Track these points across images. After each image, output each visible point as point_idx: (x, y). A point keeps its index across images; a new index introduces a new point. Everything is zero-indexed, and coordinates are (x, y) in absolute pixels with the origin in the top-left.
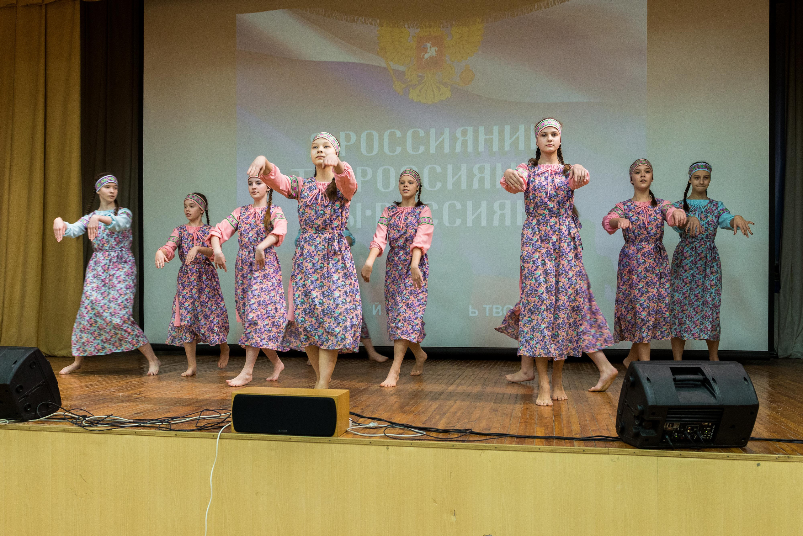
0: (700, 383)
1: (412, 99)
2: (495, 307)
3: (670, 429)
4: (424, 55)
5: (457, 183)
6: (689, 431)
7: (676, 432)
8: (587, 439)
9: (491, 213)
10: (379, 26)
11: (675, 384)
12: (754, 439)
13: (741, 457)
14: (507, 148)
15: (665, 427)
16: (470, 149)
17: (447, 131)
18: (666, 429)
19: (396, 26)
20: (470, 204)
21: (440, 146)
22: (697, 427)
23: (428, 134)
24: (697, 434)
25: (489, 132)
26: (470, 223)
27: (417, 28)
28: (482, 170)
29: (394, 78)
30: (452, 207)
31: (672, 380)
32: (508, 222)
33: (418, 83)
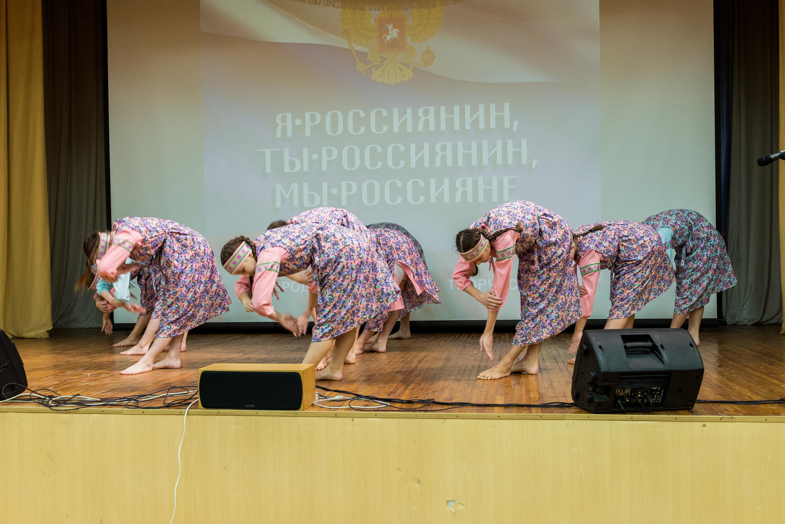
0: (649, 350)
1: (375, 80)
3: (621, 394)
4: (386, 36)
5: (420, 161)
6: (639, 396)
7: (627, 397)
8: (545, 406)
9: (453, 189)
10: (341, 8)
11: (626, 351)
12: (700, 402)
13: (688, 419)
14: (468, 127)
15: (617, 392)
16: (432, 128)
17: (409, 110)
18: (618, 394)
19: (358, 8)
20: (433, 182)
21: (403, 126)
22: (647, 392)
23: (391, 114)
24: (647, 398)
25: (450, 111)
26: (433, 200)
27: (379, 10)
28: (444, 148)
29: (357, 59)
30: (415, 185)
31: (623, 348)
32: (470, 199)
33: (380, 64)
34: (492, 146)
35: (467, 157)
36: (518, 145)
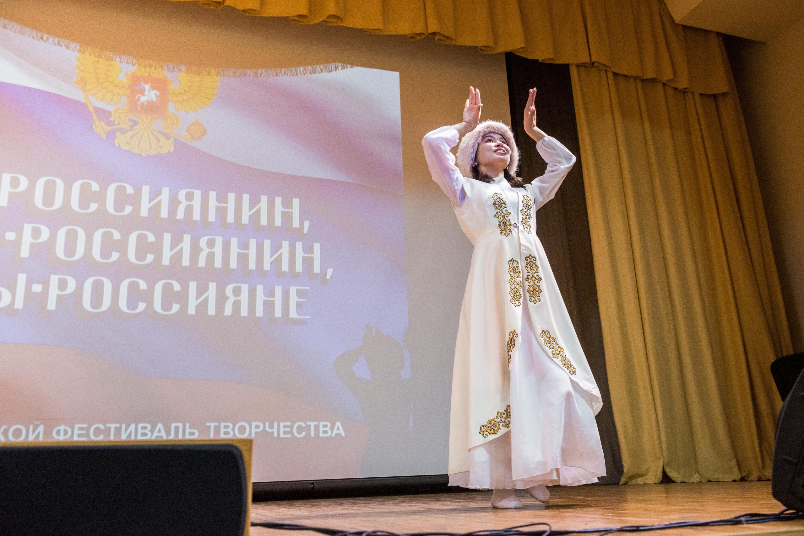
1: (119, 146)
2: (223, 425)
4: (139, 97)
5: (177, 257)
9: (221, 299)
10: (78, 52)
14: (246, 220)
17: (166, 190)
19: (103, 56)
20: (193, 285)
21: (156, 209)
23: (138, 191)
25: (222, 199)
26: (192, 311)
27: (133, 65)
28: (211, 244)
29: (95, 117)
30: (167, 288)
32: (244, 312)
33: (128, 128)
34: (276, 247)
35: (243, 258)
36: (308, 249)
